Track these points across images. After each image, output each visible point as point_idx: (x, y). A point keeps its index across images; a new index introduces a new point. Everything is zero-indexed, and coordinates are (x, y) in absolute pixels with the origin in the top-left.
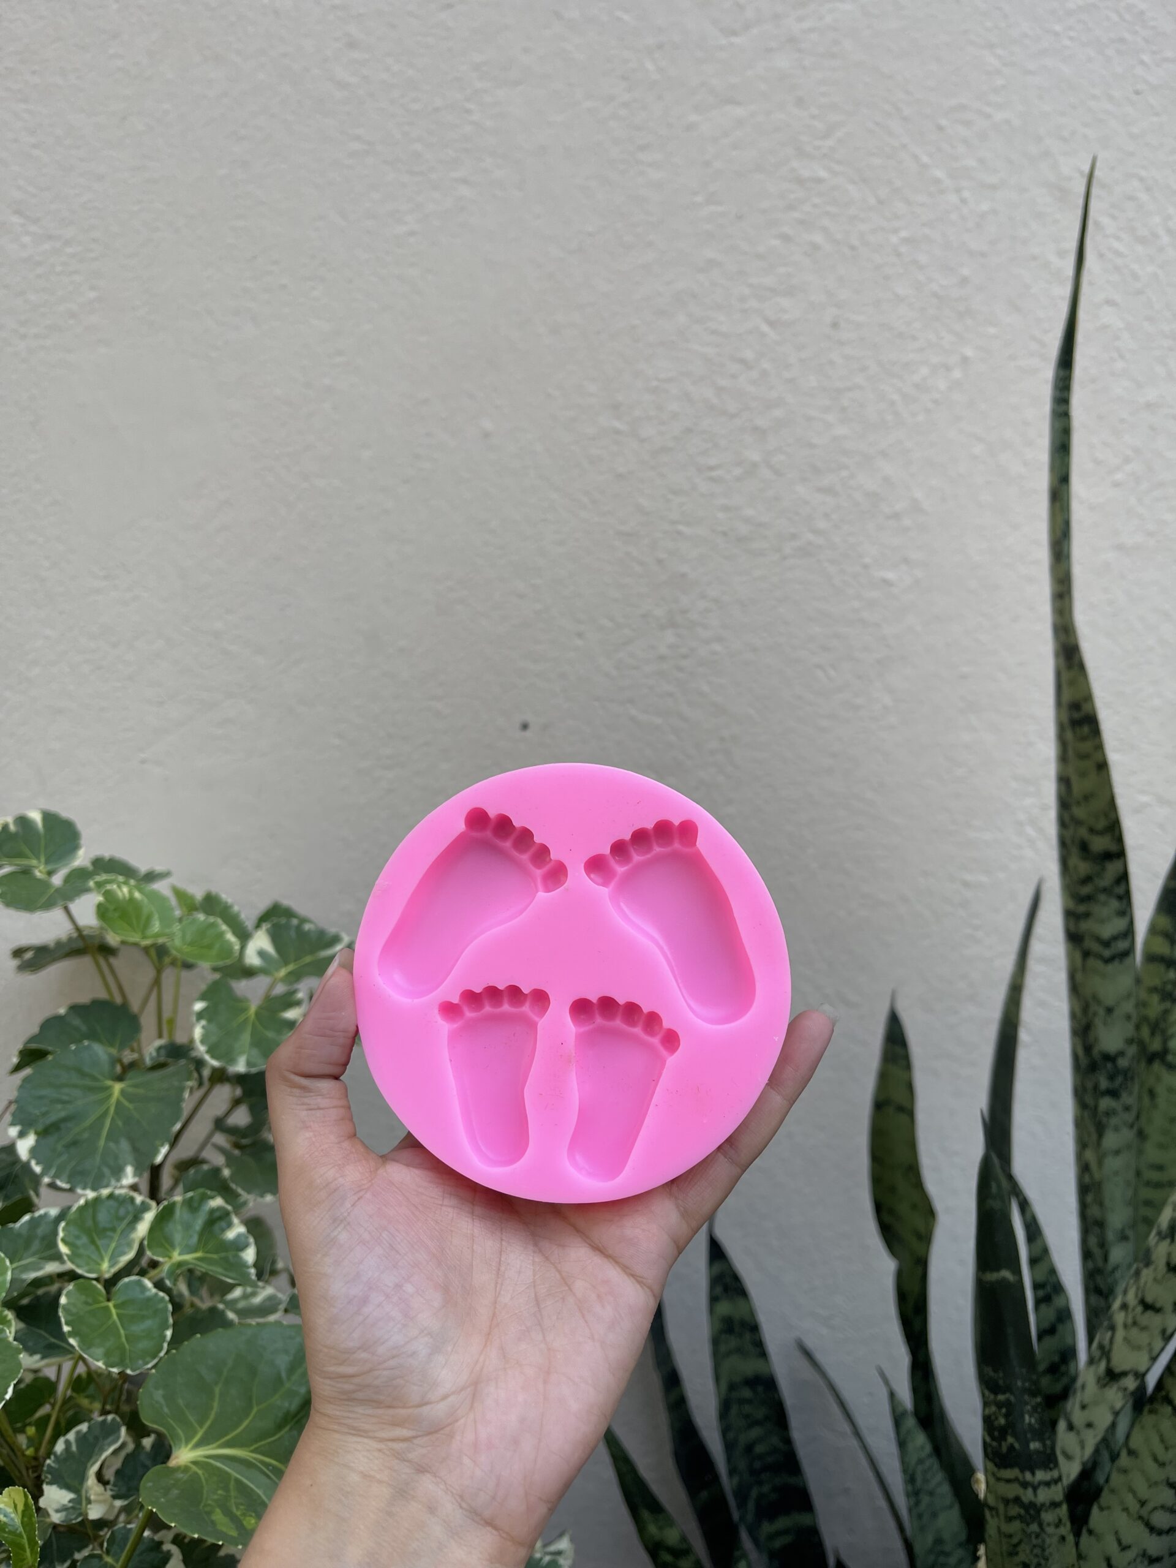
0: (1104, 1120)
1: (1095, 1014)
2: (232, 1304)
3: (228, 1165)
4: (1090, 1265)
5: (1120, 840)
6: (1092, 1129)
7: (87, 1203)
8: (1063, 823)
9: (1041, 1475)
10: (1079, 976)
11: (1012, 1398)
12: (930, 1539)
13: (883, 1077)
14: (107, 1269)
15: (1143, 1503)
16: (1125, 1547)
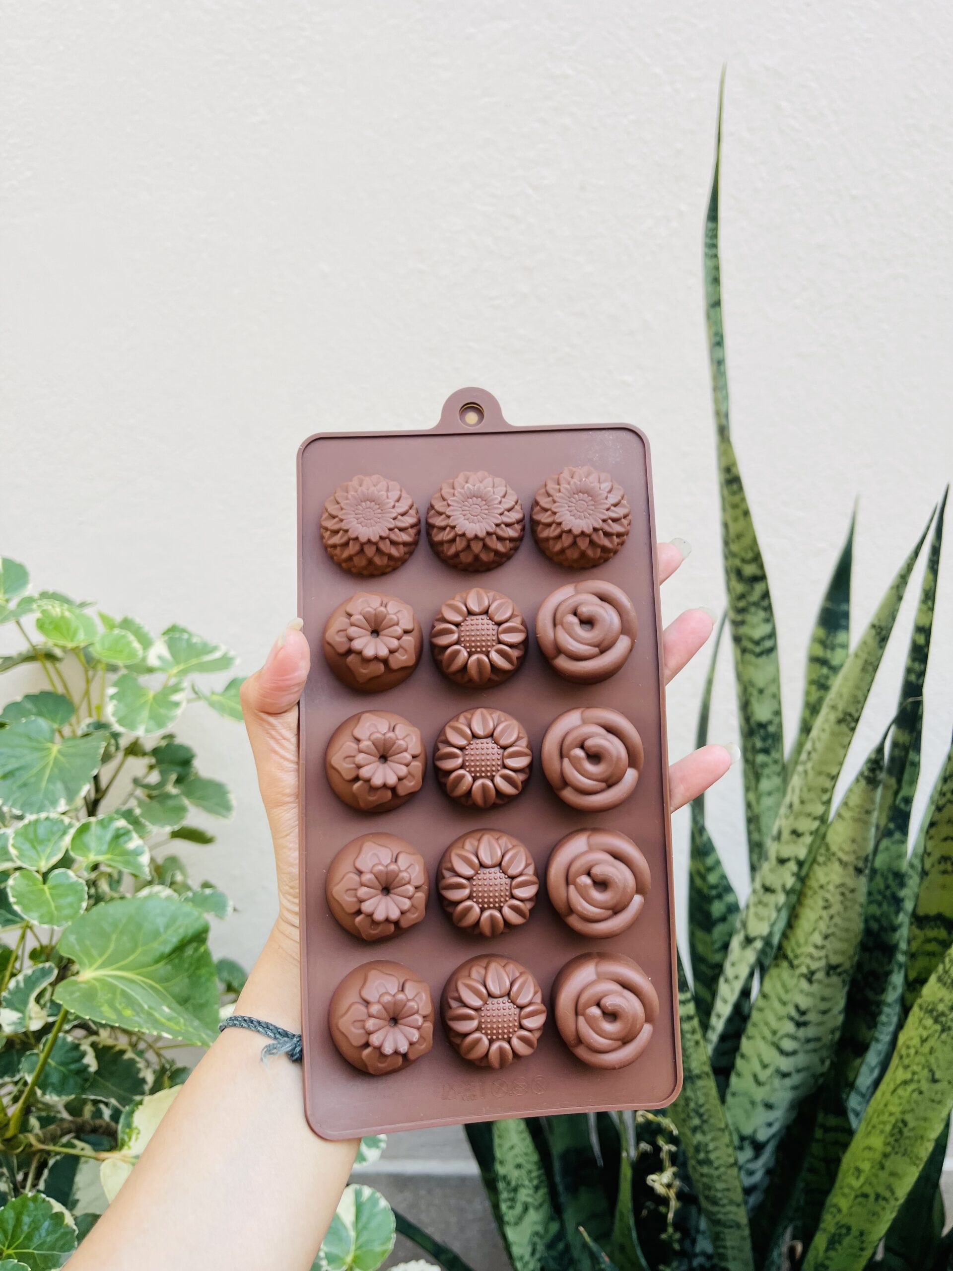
0: (760, 771)
1: (751, 694)
3: (141, 808)
5: (761, 567)
6: (753, 778)
7: (30, 823)
8: (726, 558)
10: (741, 668)
14: (44, 866)
15: (774, 1033)
16: (765, 1066)
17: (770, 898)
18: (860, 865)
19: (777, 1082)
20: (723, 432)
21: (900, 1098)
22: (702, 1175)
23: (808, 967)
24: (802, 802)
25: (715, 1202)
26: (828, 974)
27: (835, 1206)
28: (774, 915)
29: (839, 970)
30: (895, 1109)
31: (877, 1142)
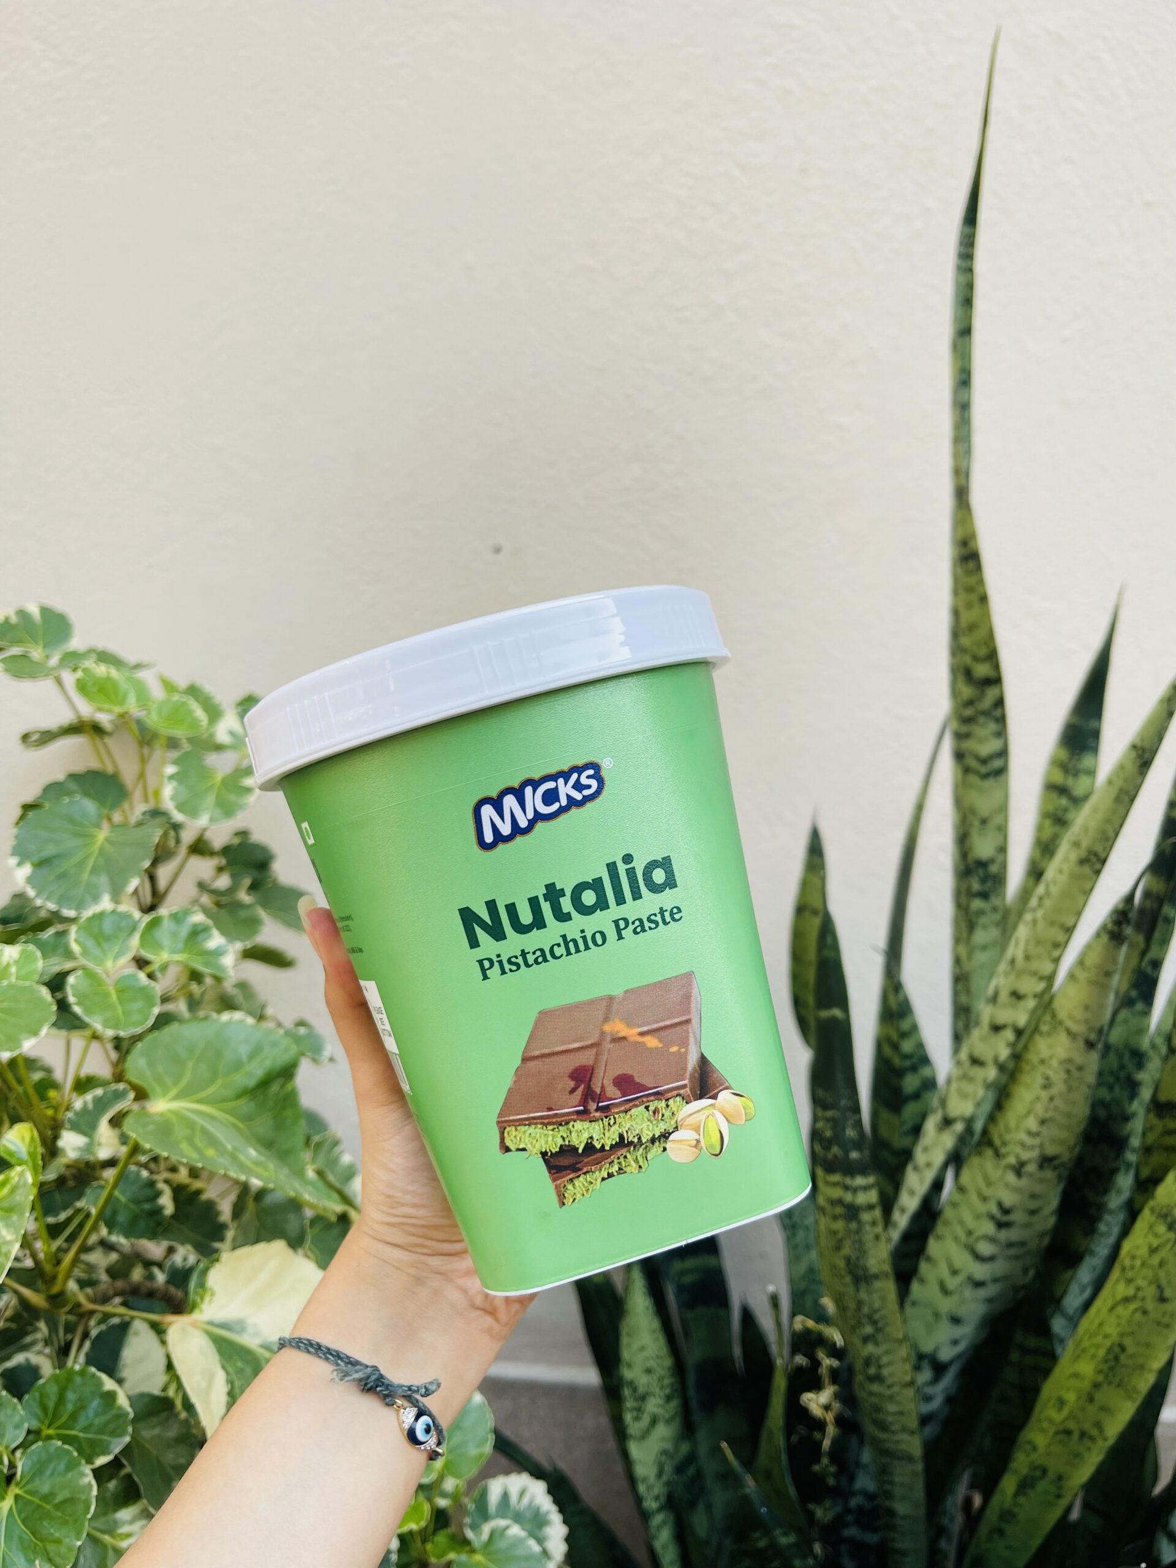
0: (974, 919)
1: (971, 825)
5: (997, 667)
6: (966, 927)
7: (96, 914)
8: (953, 651)
9: (860, 1181)
10: (960, 792)
11: (838, 1115)
13: (805, 884)
15: (970, 1233)
16: (955, 1272)
17: (978, 1073)
18: (1093, 1037)
19: (968, 1292)
20: (962, 495)
21: (1118, 1317)
22: (871, 1394)
23: (1017, 1156)
24: (1027, 958)
25: (884, 1427)
26: (1041, 1167)
27: (1030, 1442)
28: (981, 1092)
29: (1055, 1162)
30: (1112, 1330)
31: (1087, 1369)
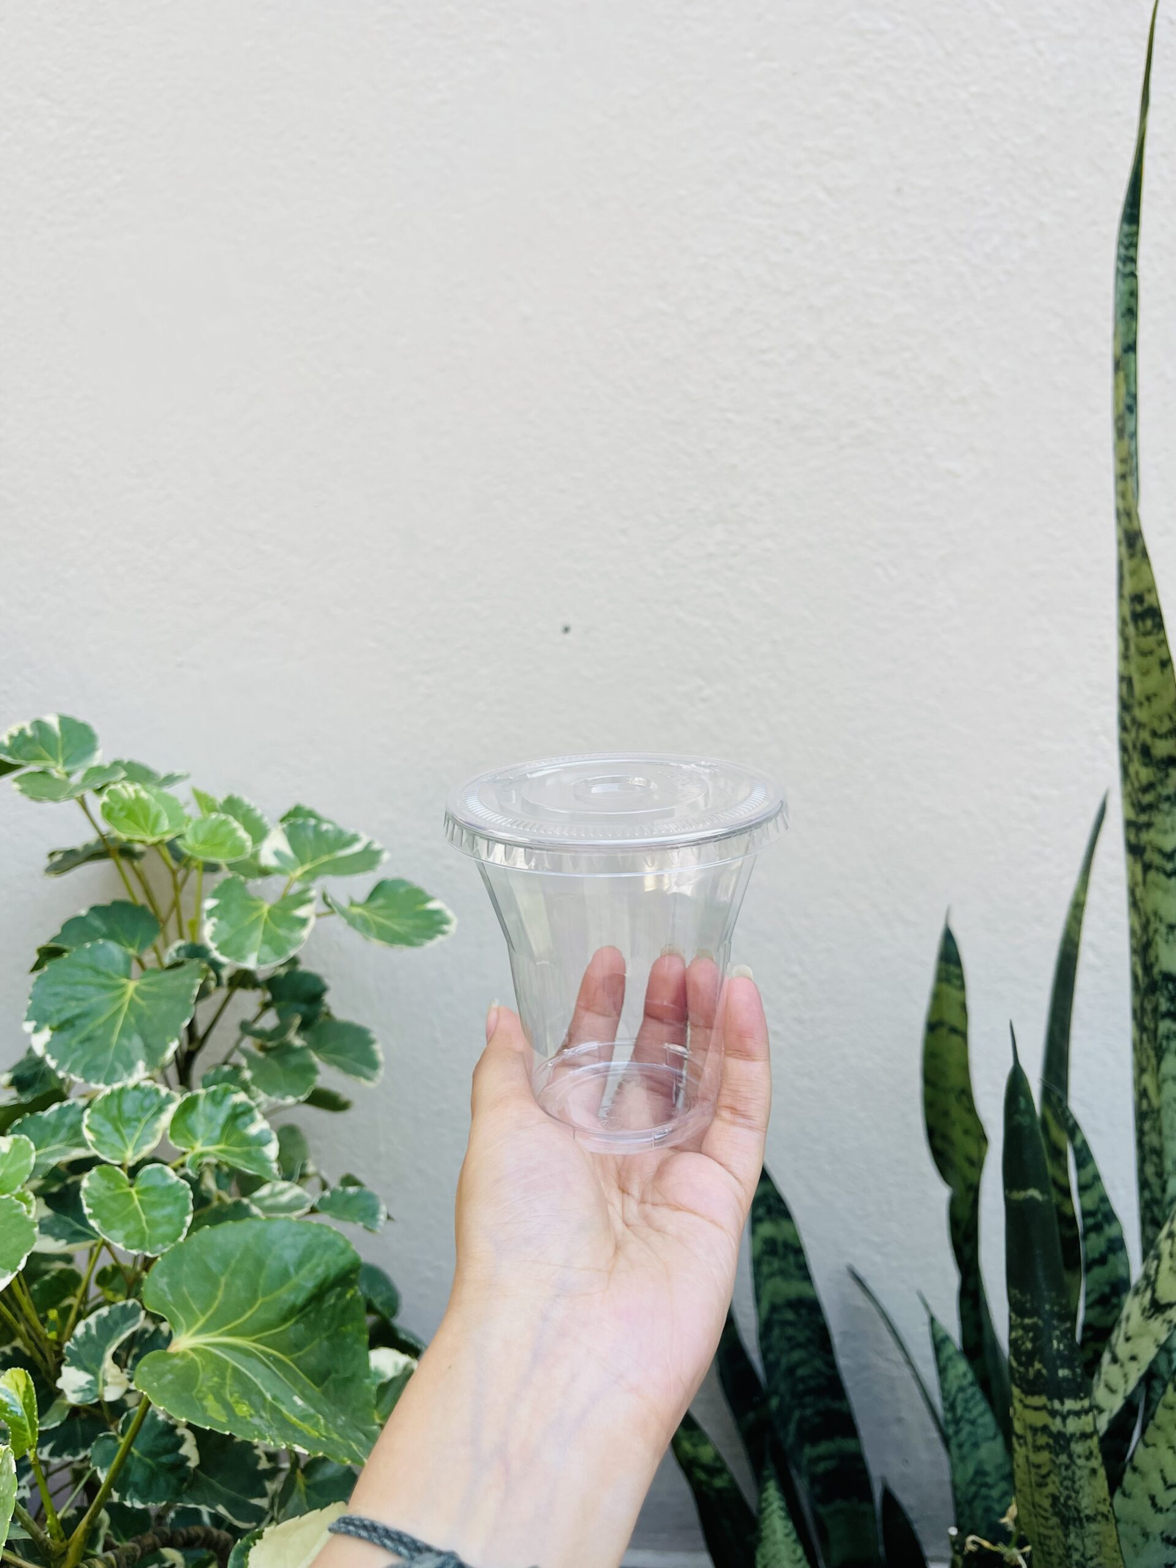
0: (1164, 1043)
1: (1156, 931)
2: (259, 1202)
3: (250, 1068)
4: (1147, 1194)
6: (1151, 1053)
8: (1124, 728)
9: (1070, 1404)
10: (1139, 892)
11: (1040, 1323)
12: (971, 1470)
13: (937, 997)
14: (131, 1157)
16: (1170, 1487)
